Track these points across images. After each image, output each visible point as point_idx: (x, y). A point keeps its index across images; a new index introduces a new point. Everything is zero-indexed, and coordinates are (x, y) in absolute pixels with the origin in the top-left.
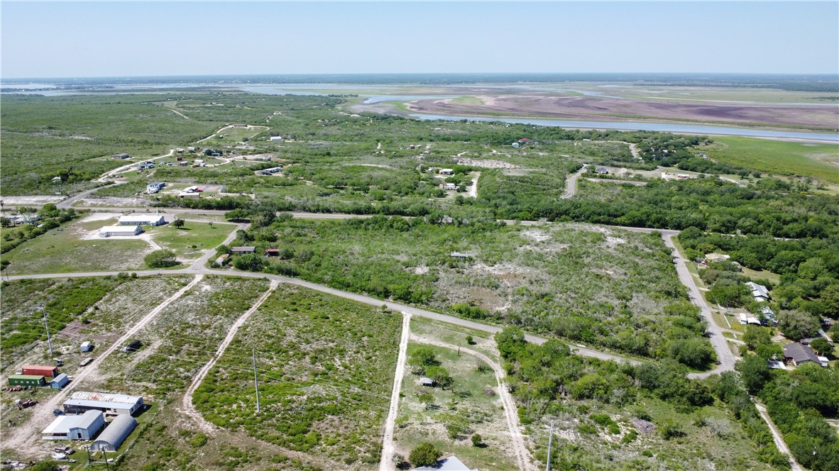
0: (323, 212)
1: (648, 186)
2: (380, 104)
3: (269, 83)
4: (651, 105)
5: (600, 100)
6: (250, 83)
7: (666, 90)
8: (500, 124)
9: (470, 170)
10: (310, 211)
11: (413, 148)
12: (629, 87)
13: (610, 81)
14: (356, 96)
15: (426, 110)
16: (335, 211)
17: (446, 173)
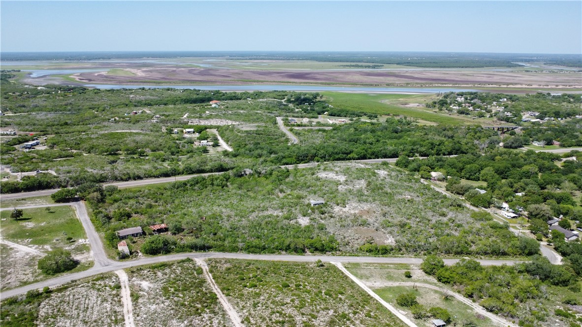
0: (135, 180)
1: (334, 130)
2: (48, 77)
4: (254, 72)
5: (218, 70)
7: (251, 62)
8: (175, 90)
9: (206, 128)
10: (122, 180)
11: (136, 113)
12: (224, 61)
13: (207, 56)
14: (19, 71)
15: (94, 80)
16: (145, 177)
17: (189, 132)
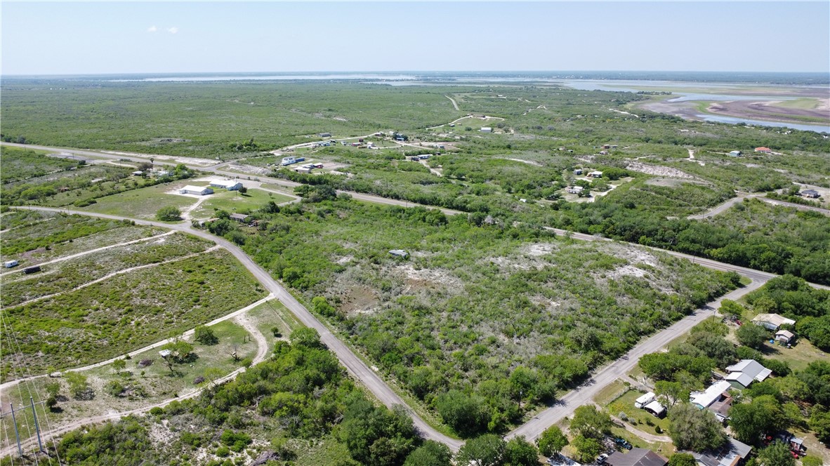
3: (601, 79)
6: (582, 78)
11: (608, 147)
14: (669, 94)
17: (594, 175)
